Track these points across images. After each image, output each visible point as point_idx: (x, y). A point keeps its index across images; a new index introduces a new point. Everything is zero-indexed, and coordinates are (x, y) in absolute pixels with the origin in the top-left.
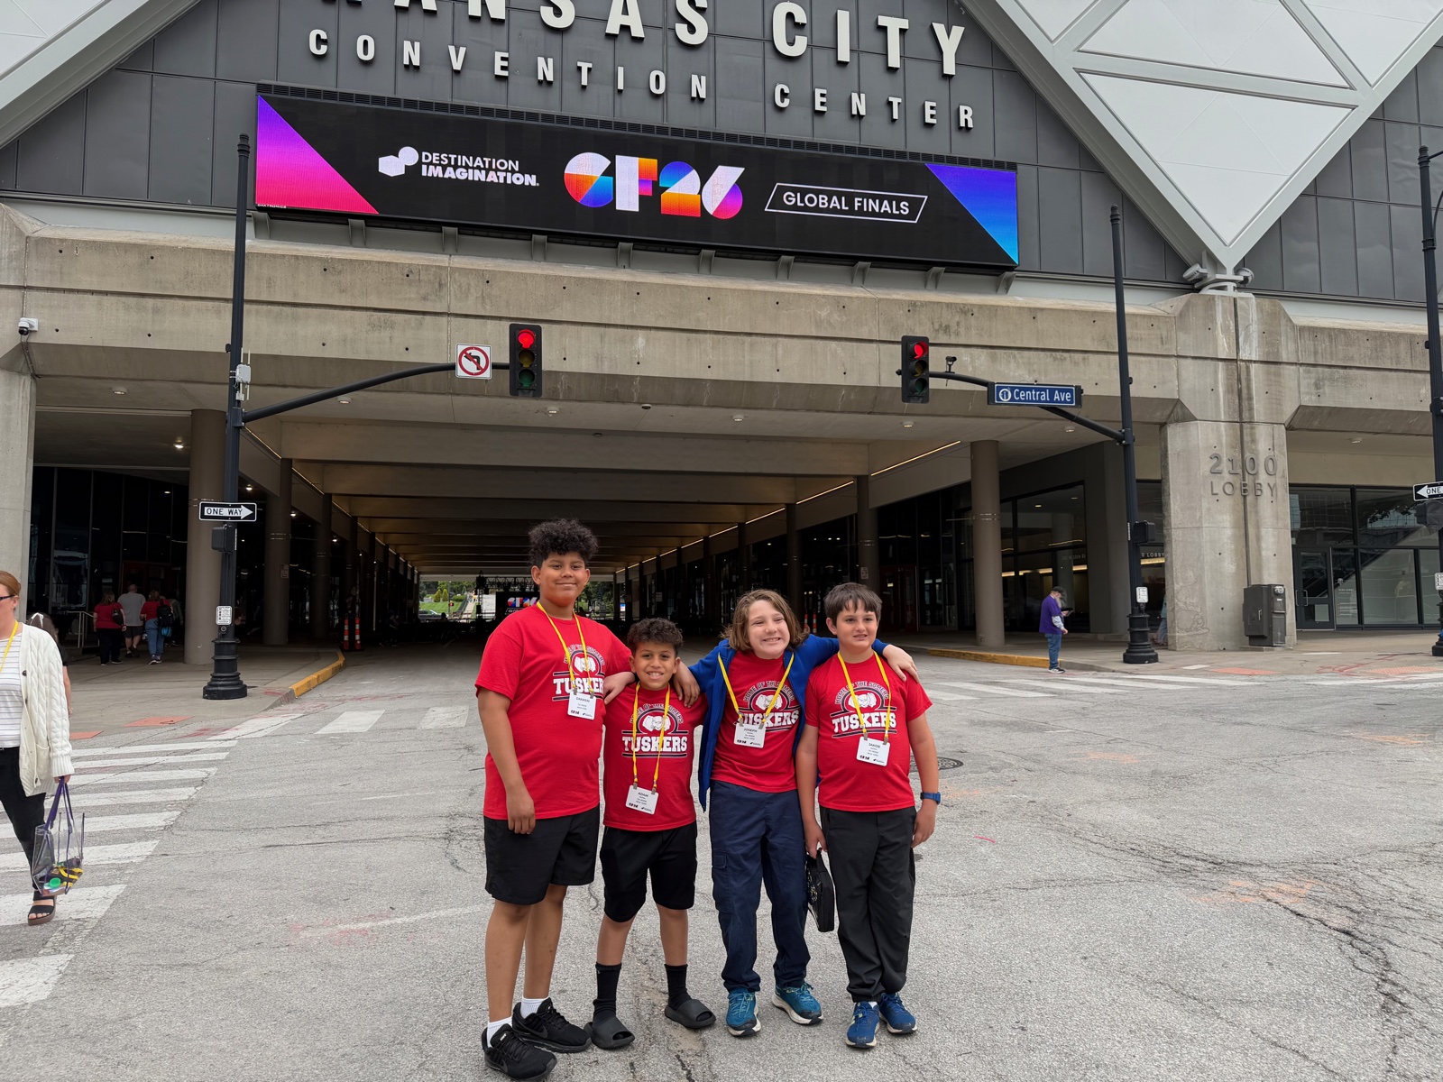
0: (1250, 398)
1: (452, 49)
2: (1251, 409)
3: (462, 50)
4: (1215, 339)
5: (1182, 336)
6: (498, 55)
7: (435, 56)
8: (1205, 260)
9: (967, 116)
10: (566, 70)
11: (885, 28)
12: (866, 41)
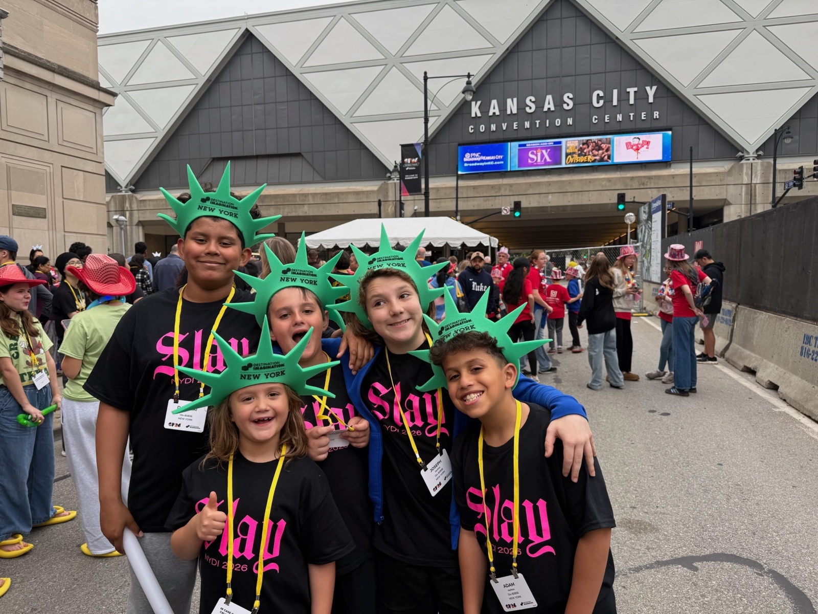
0: (755, 196)
1: (503, 124)
2: (755, 199)
3: (506, 124)
4: (742, 178)
5: (729, 178)
6: (515, 123)
7: (499, 127)
8: (743, 150)
9: (656, 114)
10: (533, 124)
11: (629, 92)
12: (623, 97)
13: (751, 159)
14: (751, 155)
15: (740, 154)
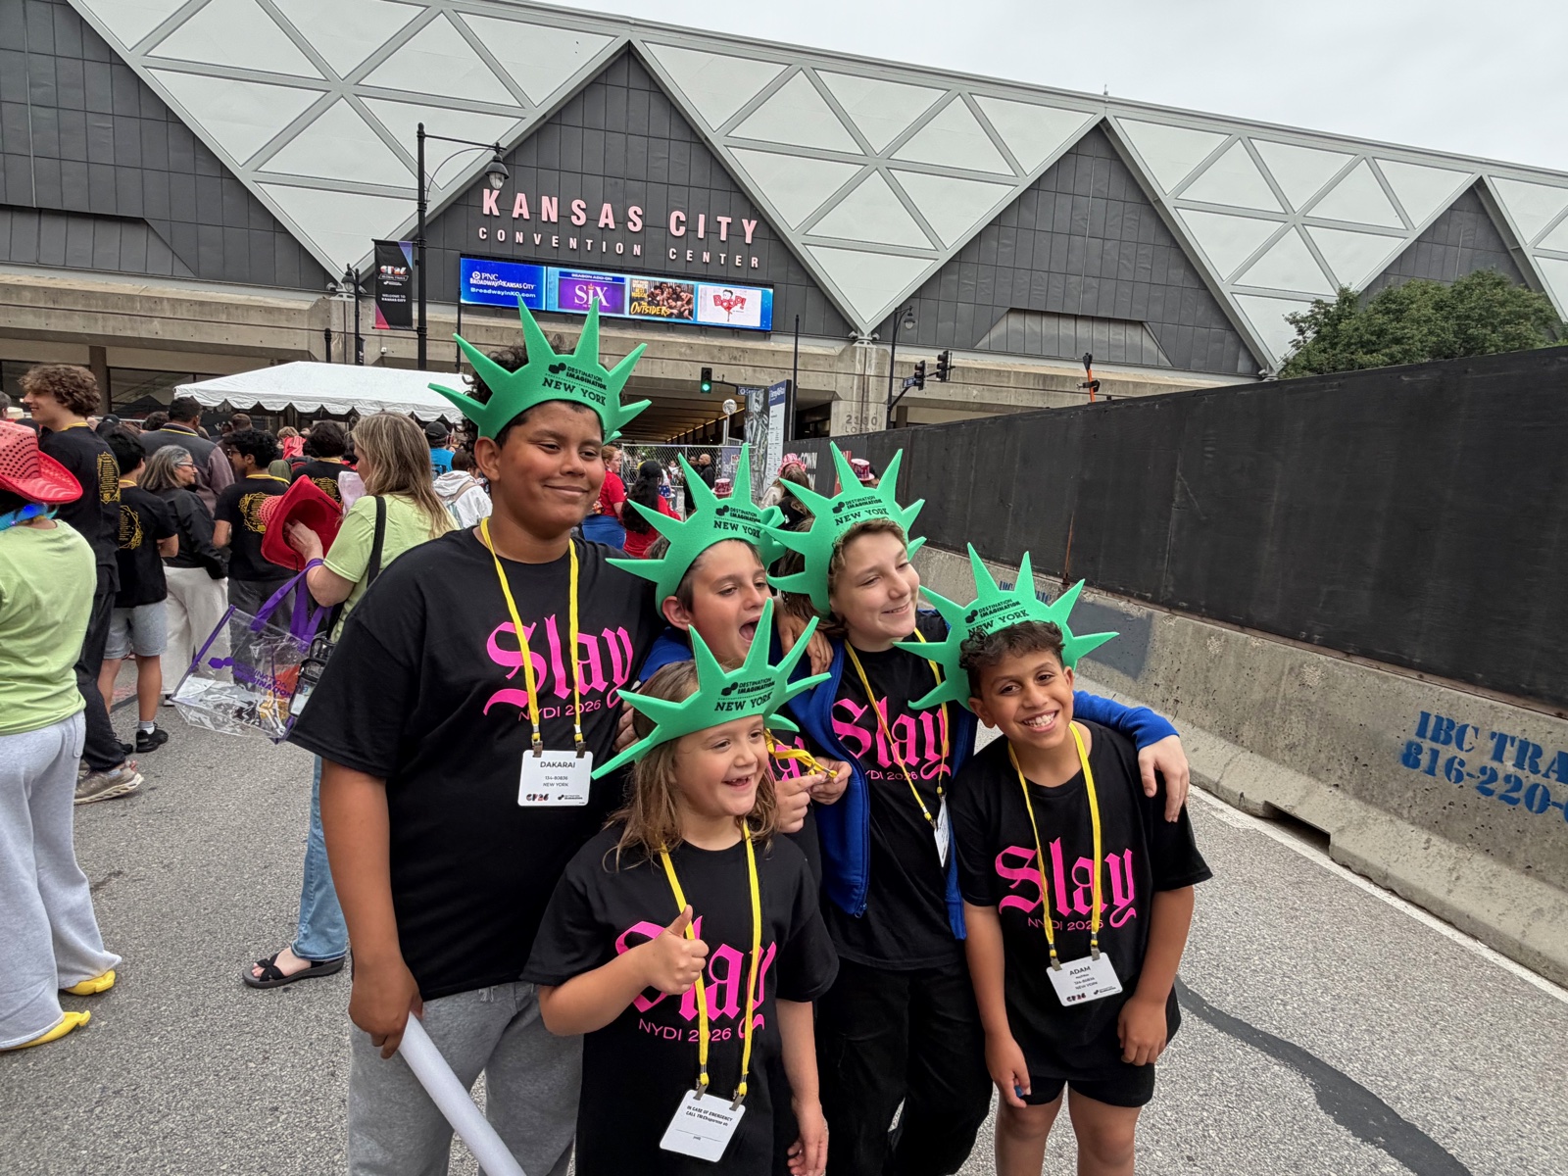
0: (868, 392)
1: (535, 235)
2: (868, 396)
3: (540, 236)
4: (855, 366)
5: (839, 364)
6: (554, 237)
7: (528, 239)
8: (857, 329)
9: (754, 262)
10: (581, 244)
11: (720, 223)
12: (712, 228)
13: (866, 342)
14: (866, 337)
15: (853, 334)
